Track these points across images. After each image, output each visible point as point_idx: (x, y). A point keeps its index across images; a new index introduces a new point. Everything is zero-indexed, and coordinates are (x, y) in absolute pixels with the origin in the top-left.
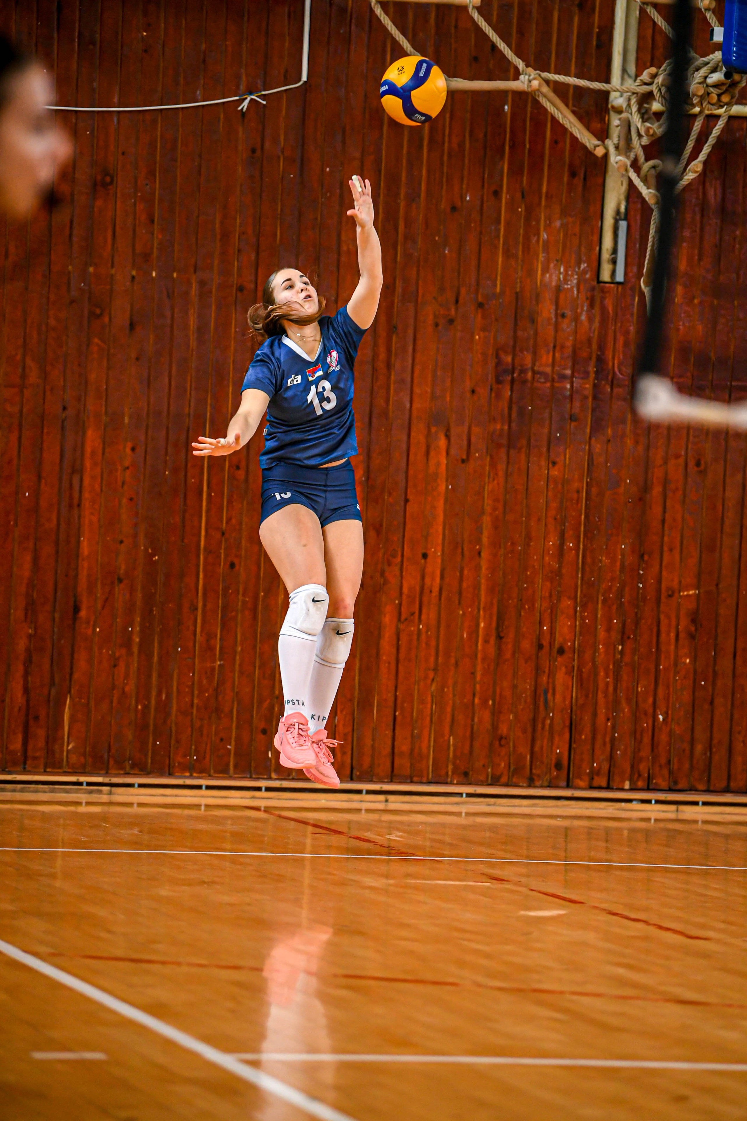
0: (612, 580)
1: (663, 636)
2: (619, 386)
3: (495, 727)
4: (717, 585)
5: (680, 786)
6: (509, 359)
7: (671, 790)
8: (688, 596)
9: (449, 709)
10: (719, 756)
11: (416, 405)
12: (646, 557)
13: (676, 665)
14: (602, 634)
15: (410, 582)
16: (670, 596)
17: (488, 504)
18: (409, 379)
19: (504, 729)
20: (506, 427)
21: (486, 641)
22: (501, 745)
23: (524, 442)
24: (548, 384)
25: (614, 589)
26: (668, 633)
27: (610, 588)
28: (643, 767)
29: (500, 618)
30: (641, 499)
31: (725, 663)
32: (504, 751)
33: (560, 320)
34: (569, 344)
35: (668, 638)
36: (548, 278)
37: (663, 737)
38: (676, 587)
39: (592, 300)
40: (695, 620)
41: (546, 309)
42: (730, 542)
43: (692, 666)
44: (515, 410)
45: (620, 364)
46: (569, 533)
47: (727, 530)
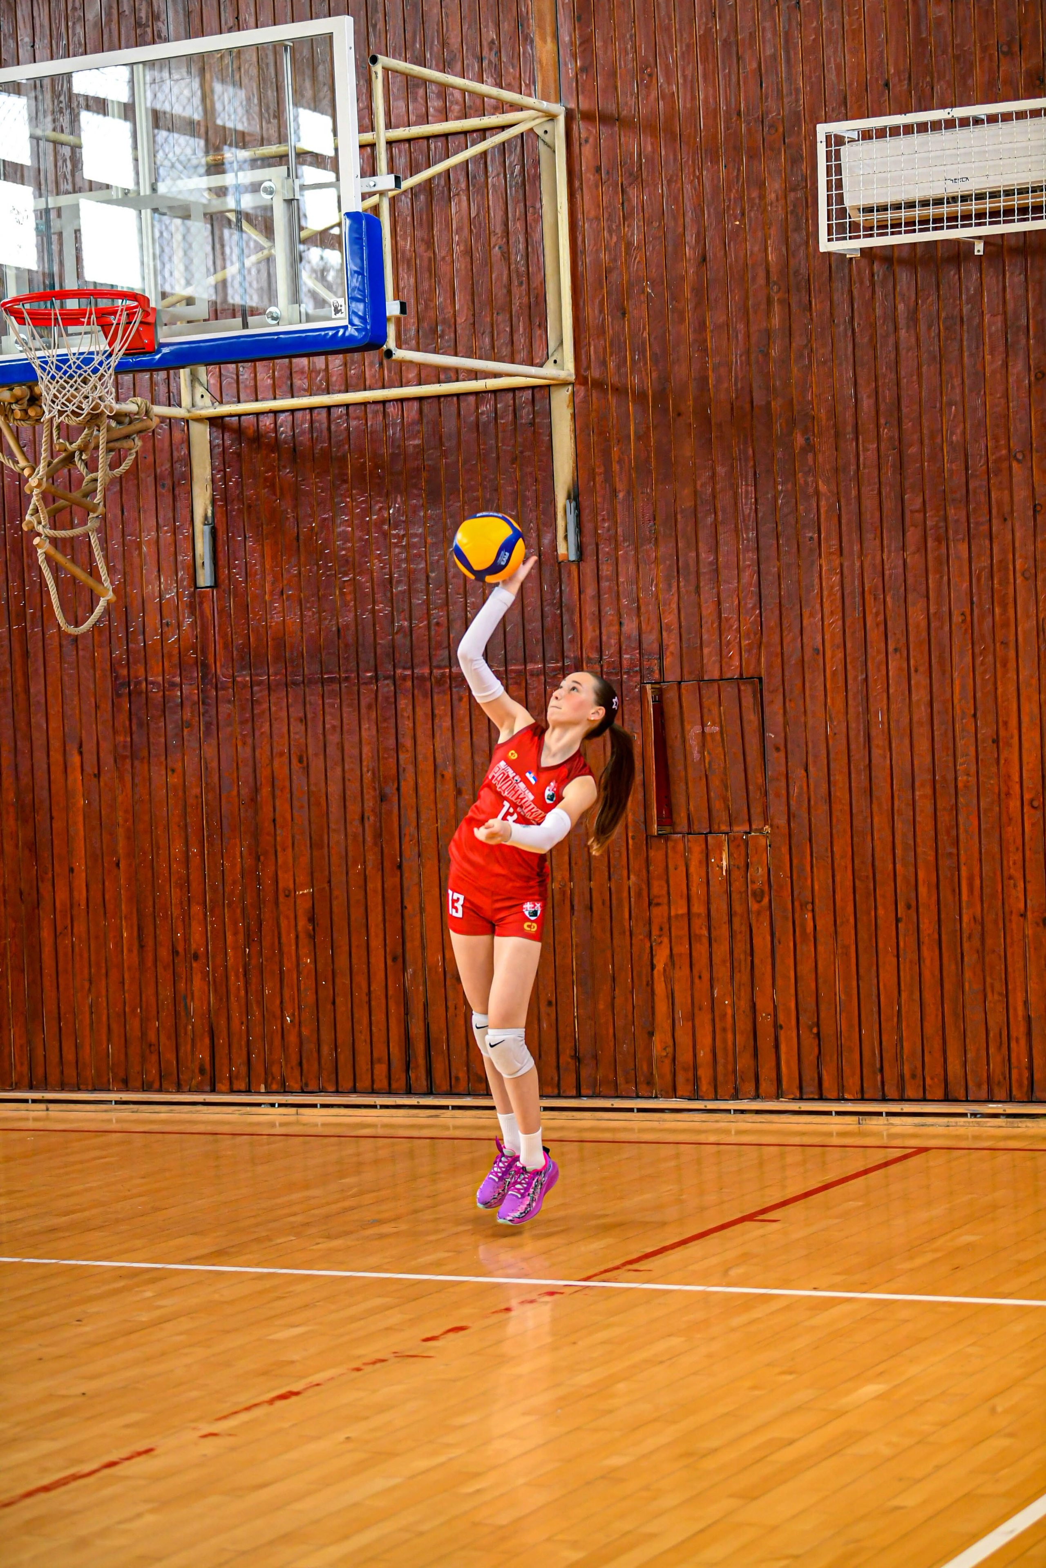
0: (234, 883)
1: (284, 939)
2: (223, 689)
3: (144, 1034)
4: (329, 882)
5: (310, 1089)
6: (125, 672)
7: (303, 1092)
8: (304, 895)
9: (105, 1018)
10: (344, 1057)
11: (53, 725)
12: (262, 858)
13: (298, 965)
14: (230, 938)
15: (62, 896)
16: (287, 896)
17: (120, 817)
18: (43, 701)
19: (152, 1036)
20: (129, 739)
21: (130, 951)
22: (151, 1052)
23: (145, 753)
24: (161, 693)
25: (237, 892)
26: (289, 933)
27: (233, 891)
28: (275, 1070)
29: (140, 929)
30: (252, 800)
31: (342, 961)
32: (154, 1058)
33: (165, 629)
34: (176, 652)
35: (288, 938)
36: (151, 589)
37: (292, 1039)
38: (292, 886)
39: (192, 607)
40: (312, 920)
41: (153, 620)
42: (337, 838)
43: (313, 966)
44: (134, 721)
45: (222, 666)
46: (193, 839)
47: (333, 826)
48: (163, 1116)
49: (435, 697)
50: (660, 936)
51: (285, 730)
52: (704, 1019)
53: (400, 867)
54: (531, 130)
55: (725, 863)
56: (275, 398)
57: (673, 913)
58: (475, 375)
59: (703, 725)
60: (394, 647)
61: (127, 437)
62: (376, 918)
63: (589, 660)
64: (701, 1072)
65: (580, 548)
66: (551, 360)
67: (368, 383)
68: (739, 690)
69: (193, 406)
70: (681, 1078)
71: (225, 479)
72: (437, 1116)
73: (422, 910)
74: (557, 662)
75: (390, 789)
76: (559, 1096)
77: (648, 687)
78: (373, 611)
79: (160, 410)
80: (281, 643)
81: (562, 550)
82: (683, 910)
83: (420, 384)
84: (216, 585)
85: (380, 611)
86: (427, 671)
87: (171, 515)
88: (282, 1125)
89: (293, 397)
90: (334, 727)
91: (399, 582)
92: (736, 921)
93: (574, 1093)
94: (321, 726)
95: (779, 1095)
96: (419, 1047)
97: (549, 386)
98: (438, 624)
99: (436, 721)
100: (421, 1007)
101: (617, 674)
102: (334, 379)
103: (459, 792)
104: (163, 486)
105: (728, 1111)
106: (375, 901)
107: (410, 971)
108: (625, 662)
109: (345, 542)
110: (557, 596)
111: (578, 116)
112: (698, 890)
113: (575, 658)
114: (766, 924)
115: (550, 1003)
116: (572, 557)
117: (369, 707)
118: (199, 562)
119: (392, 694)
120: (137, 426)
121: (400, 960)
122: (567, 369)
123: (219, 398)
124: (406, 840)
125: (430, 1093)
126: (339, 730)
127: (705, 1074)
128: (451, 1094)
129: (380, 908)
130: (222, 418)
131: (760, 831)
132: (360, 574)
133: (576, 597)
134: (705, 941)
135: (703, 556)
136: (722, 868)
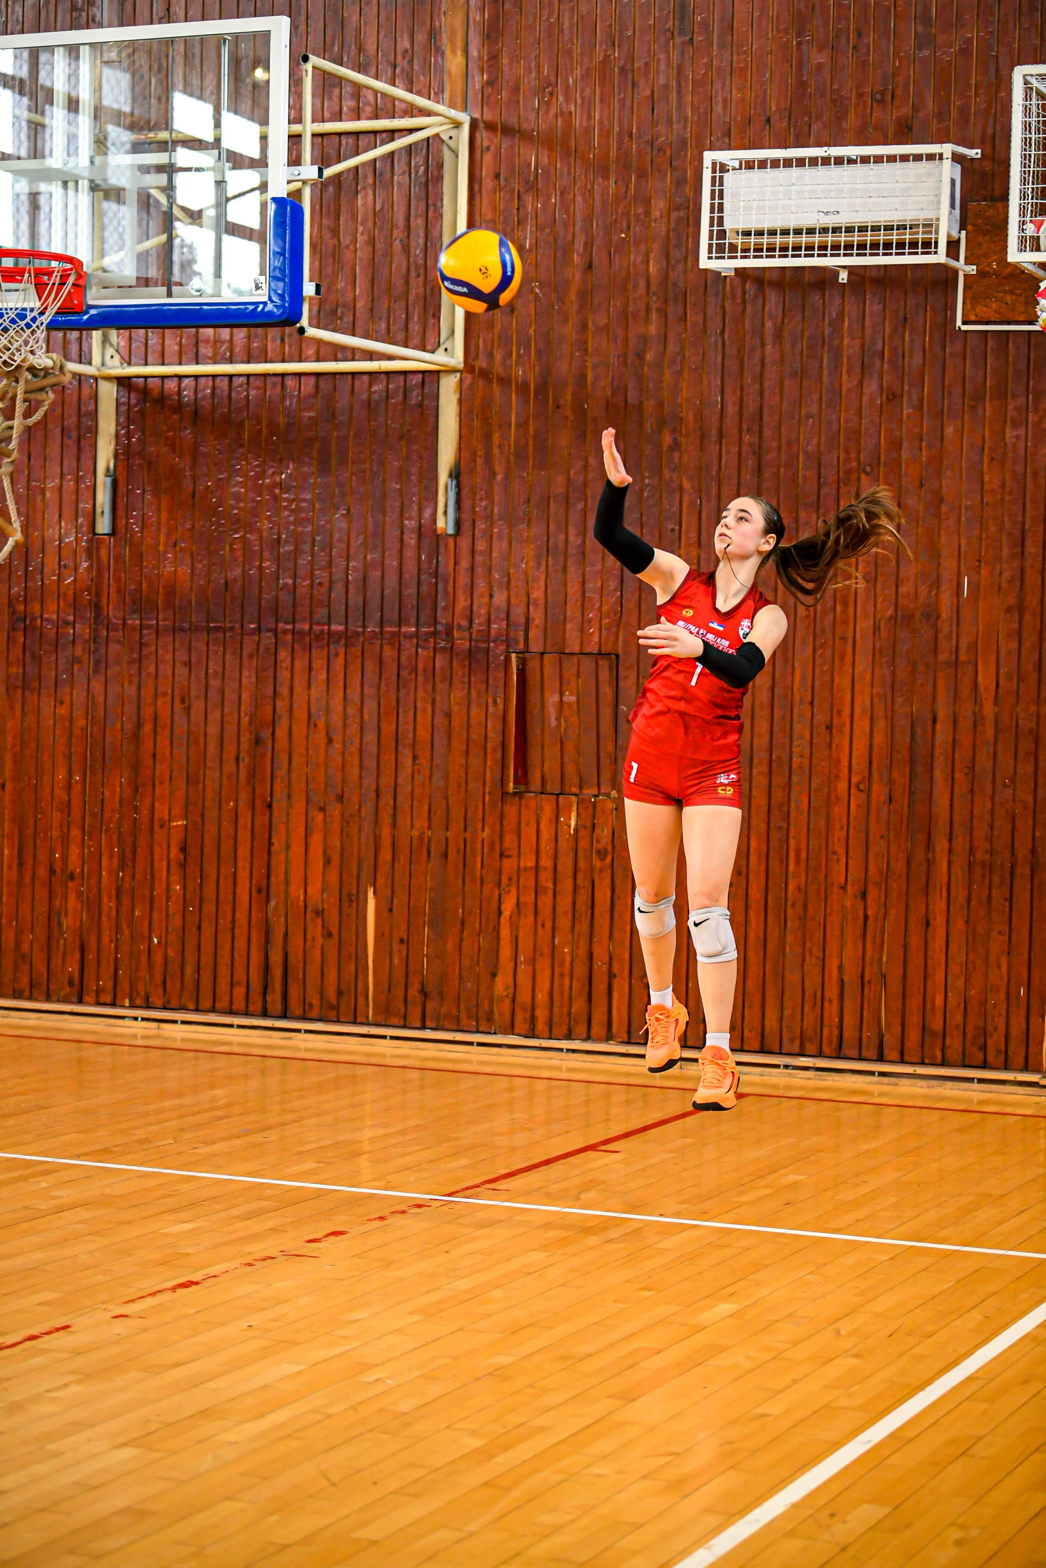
0: (113, 811)
1: (156, 864)
2: (114, 630)
3: (18, 945)
4: (202, 816)
5: (171, 1006)
6: (21, 608)
7: (165, 1008)
8: (177, 826)
10: (206, 979)
12: (140, 790)
13: (168, 891)
14: (105, 862)
16: (162, 826)
17: (8, 742)
19: (25, 947)
20: (21, 671)
21: (10, 867)
22: (24, 963)
23: (36, 684)
24: (55, 630)
25: (115, 819)
26: (161, 860)
27: (110, 819)
28: (141, 987)
29: (20, 848)
30: (134, 735)
31: (210, 890)
32: (26, 968)
33: (63, 570)
34: (71, 593)
35: (161, 867)
36: (51, 533)
37: (158, 959)
38: (166, 817)
39: (89, 552)
40: (184, 849)
41: (51, 562)
42: (212, 776)
43: (181, 893)
44: (28, 654)
45: (114, 609)
46: (76, 767)
47: (209, 764)
48: (31, 1023)
49: (314, 651)
50: (509, 886)
51: (170, 672)
52: (544, 965)
53: (270, 806)
54: (437, 135)
55: (573, 823)
56: (180, 364)
57: (522, 866)
58: (371, 356)
59: (562, 694)
60: (277, 602)
61: (41, 389)
62: (244, 852)
63: (460, 627)
64: (538, 1013)
65: (458, 524)
66: (442, 348)
67: (269, 356)
68: (597, 663)
69: (103, 364)
70: (519, 1017)
71: (129, 435)
72: (289, 1038)
73: (288, 847)
74: (430, 626)
75: (266, 734)
76: (404, 1027)
77: (513, 656)
78: (260, 568)
79: (73, 367)
80: (171, 591)
81: (440, 523)
82: (531, 863)
83: (318, 360)
84: (113, 533)
85: (267, 568)
86: (306, 627)
87: (75, 464)
88: (144, 1037)
89: (197, 363)
90: (216, 673)
91: (287, 542)
92: (580, 876)
93: (419, 1025)
94: (204, 672)
95: (608, 1037)
96: (277, 972)
97: (438, 372)
98: (320, 584)
99: (313, 673)
100: (281, 936)
101: (484, 642)
102: (237, 350)
103: (330, 741)
104: (70, 437)
105: (561, 1050)
106: (244, 836)
107: (273, 903)
108: (493, 632)
109: (238, 503)
110: (434, 565)
111: (482, 125)
112: (546, 846)
113: (447, 624)
114: (607, 881)
115: (402, 941)
116: (451, 531)
117: (251, 656)
118: (99, 510)
119: (273, 646)
120: (51, 380)
121: (264, 891)
122: (457, 358)
123: (127, 359)
124: (277, 781)
125: (284, 1016)
126: (220, 675)
127: (541, 1014)
128: (304, 1018)
129: (249, 843)
130: (129, 378)
131: (608, 795)
132: (250, 532)
133: (451, 568)
134: (550, 893)
135: (572, 538)
136: (569, 827)
